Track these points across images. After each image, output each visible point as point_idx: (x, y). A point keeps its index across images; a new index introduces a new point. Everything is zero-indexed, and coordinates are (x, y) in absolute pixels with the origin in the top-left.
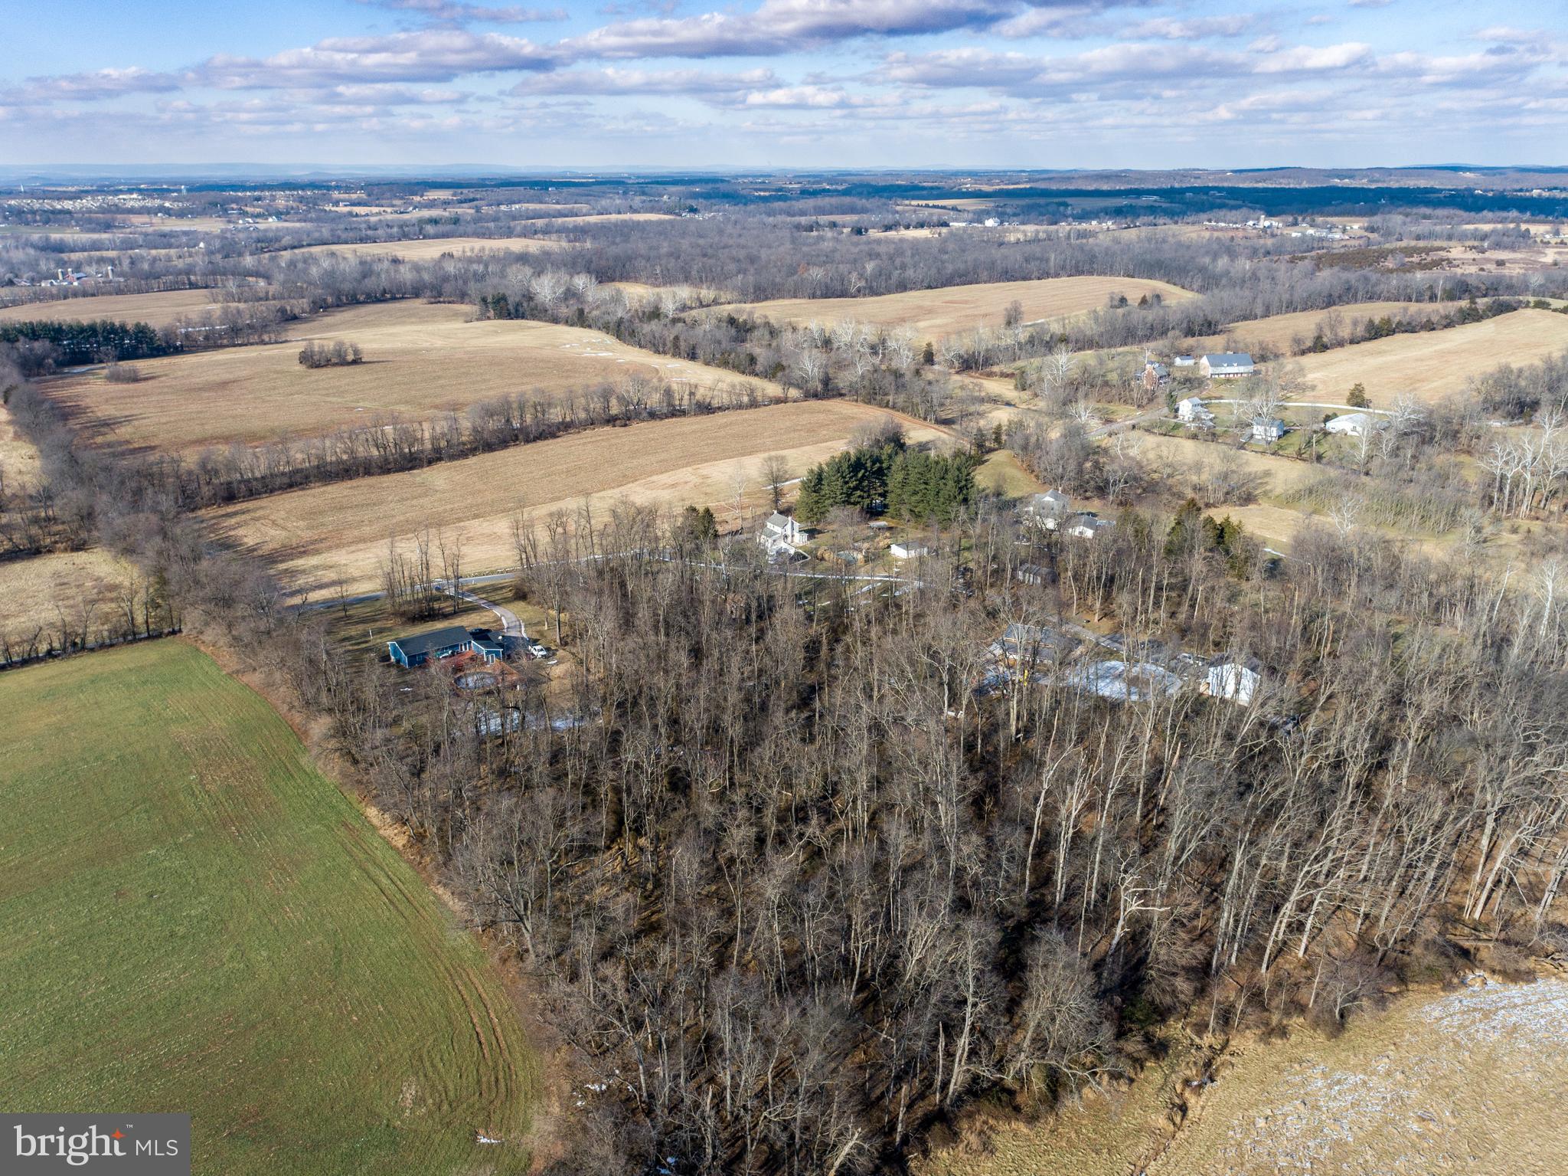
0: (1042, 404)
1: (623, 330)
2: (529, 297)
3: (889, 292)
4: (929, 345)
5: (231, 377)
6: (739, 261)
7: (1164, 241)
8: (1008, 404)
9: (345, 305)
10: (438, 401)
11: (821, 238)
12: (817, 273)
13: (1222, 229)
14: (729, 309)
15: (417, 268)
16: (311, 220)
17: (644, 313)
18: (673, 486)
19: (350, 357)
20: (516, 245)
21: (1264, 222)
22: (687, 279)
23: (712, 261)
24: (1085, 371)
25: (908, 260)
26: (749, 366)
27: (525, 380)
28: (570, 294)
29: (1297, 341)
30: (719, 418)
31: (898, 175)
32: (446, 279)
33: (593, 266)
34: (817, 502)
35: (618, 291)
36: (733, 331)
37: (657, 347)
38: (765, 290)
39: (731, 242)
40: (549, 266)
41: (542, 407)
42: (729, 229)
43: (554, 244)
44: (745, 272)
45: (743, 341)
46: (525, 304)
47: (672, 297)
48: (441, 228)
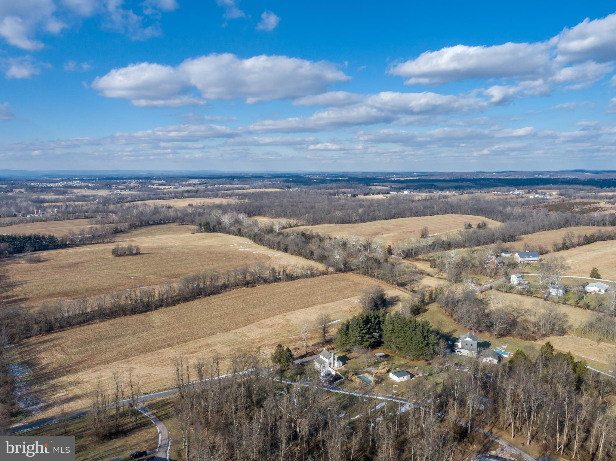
0: (445, 275)
1: (257, 238)
2: (220, 223)
3: (369, 221)
4: (390, 246)
5: (80, 260)
6: (307, 208)
7: (480, 200)
8: (429, 275)
9: (143, 226)
10: (169, 273)
11: (339, 199)
12: (339, 214)
13: (500, 195)
14: (301, 229)
15: (176, 210)
16: (142, 191)
17: (266, 230)
18: (272, 326)
19: (134, 252)
20: (218, 201)
21: (517, 192)
22: (285, 216)
23: (296, 208)
24: (463, 260)
25: (376, 208)
26: (310, 256)
27: (211, 262)
28: (237, 221)
29: (555, 245)
30: (296, 284)
31: (366, 173)
32: (187, 215)
33: (247, 210)
34: (346, 341)
35: (256, 221)
36: (304, 239)
37: (271, 246)
38: (317, 220)
39: (303, 200)
40: (229, 210)
41: (214, 278)
42: (303, 195)
43: (233, 201)
44: (309, 213)
45: (308, 243)
46: (217, 226)
47: (278, 223)
48: (191, 194)
